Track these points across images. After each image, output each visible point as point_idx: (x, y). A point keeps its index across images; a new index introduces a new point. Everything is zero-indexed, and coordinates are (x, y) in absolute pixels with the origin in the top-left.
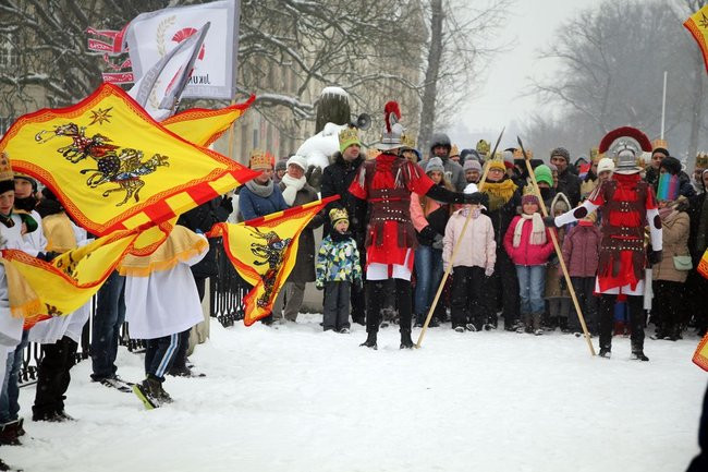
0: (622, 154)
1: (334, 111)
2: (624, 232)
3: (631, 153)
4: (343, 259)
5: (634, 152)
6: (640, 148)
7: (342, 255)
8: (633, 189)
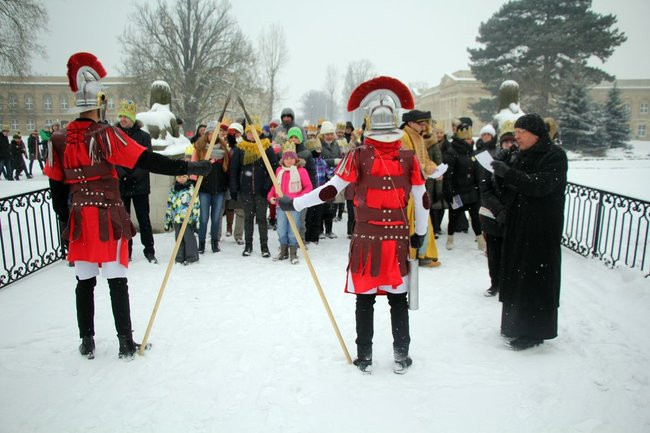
0: (377, 112)
1: (159, 97)
2: (387, 216)
3: (388, 111)
4: (179, 205)
5: (391, 109)
6: (399, 104)
7: (179, 202)
8: (396, 159)
